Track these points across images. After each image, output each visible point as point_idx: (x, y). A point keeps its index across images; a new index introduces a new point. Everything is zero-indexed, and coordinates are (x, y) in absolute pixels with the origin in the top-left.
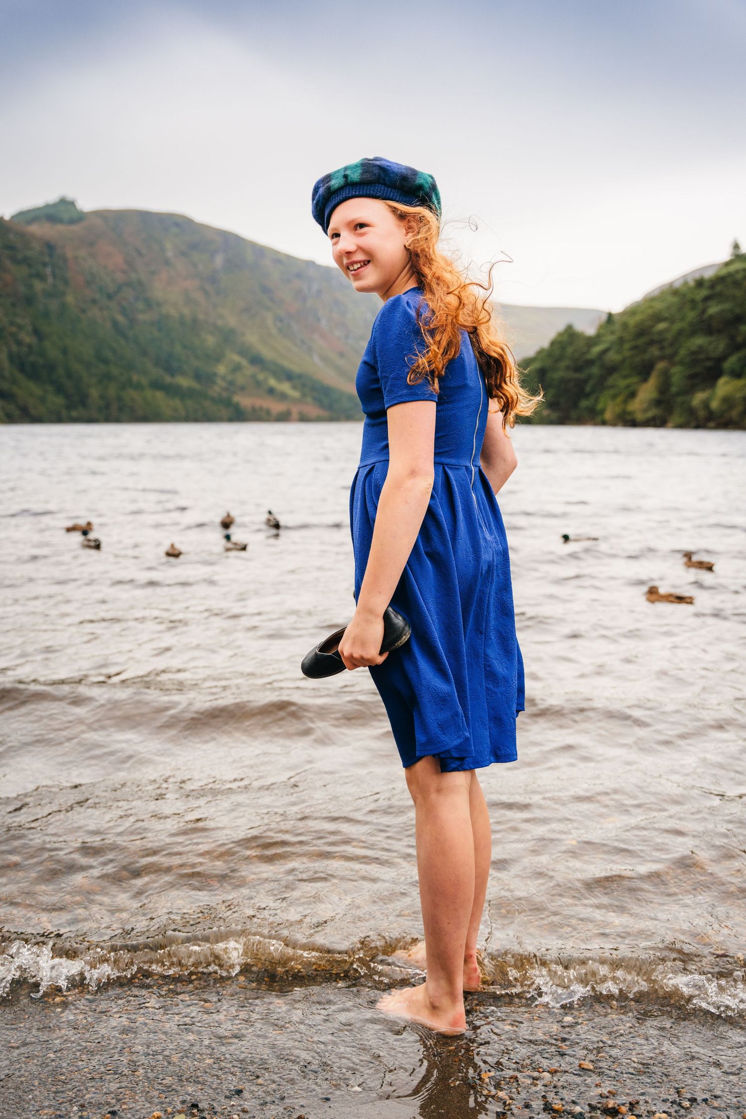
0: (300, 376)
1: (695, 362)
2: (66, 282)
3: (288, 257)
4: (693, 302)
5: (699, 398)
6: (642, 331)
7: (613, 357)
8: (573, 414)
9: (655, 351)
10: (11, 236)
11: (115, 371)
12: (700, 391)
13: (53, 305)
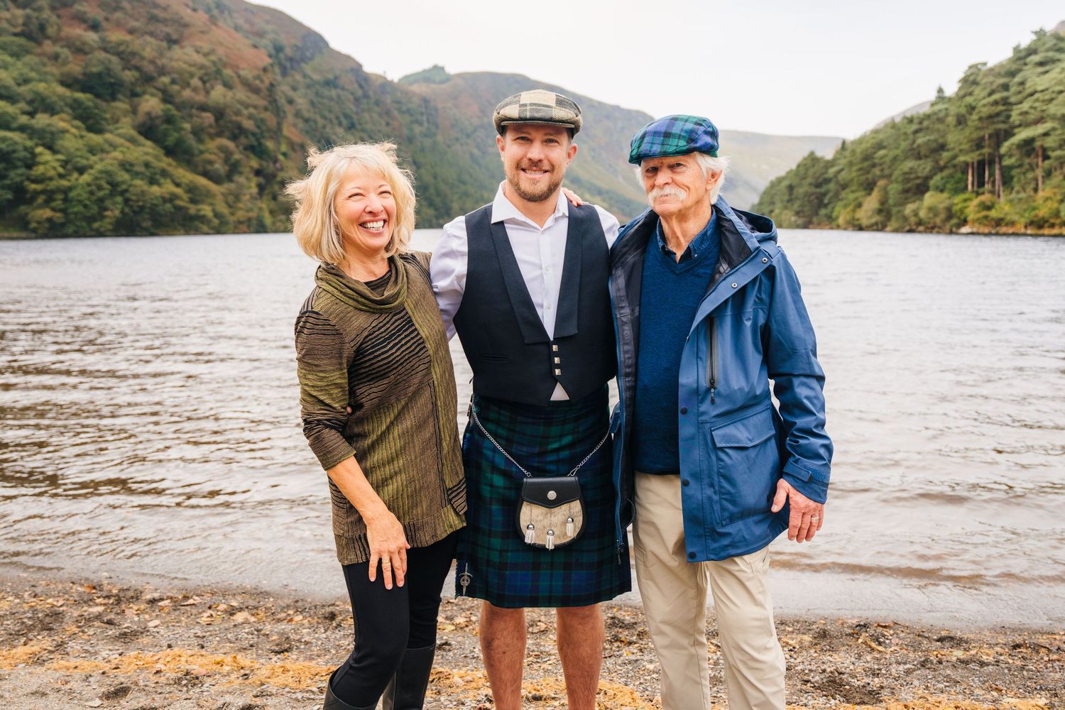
0: (608, 192)
1: (907, 180)
2: (437, 127)
3: (600, 103)
4: (905, 134)
5: (909, 209)
6: (867, 157)
7: (844, 176)
8: (815, 220)
9: (877, 171)
10: (399, 94)
11: (471, 190)
12: (911, 202)
13: (428, 143)
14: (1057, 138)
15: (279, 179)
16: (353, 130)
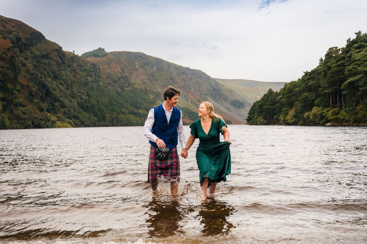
1: (305, 102)
2: (100, 78)
5: (306, 114)
6: (290, 91)
9: (294, 98)
10: (80, 62)
11: (116, 108)
12: (307, 112)
13: (95, 85)
14: (363, 81)
15: (14, 102)
16: (56, 79)
